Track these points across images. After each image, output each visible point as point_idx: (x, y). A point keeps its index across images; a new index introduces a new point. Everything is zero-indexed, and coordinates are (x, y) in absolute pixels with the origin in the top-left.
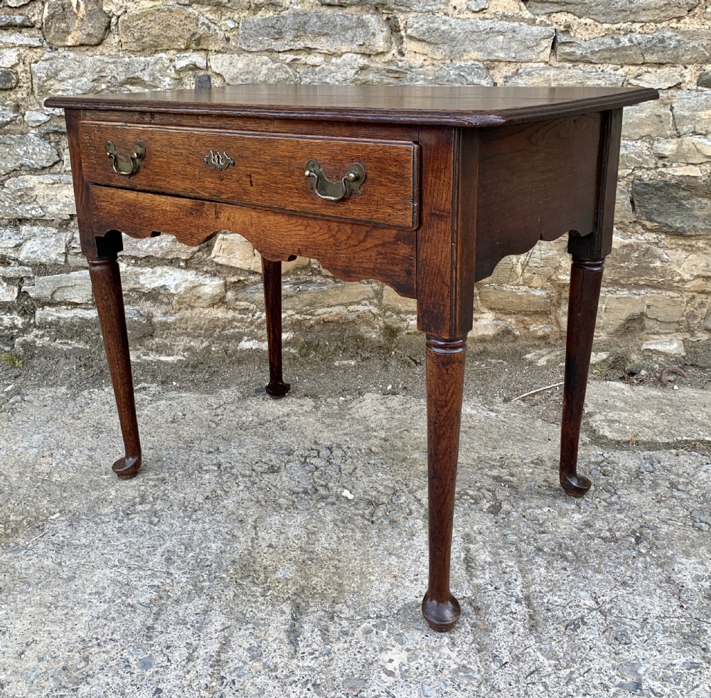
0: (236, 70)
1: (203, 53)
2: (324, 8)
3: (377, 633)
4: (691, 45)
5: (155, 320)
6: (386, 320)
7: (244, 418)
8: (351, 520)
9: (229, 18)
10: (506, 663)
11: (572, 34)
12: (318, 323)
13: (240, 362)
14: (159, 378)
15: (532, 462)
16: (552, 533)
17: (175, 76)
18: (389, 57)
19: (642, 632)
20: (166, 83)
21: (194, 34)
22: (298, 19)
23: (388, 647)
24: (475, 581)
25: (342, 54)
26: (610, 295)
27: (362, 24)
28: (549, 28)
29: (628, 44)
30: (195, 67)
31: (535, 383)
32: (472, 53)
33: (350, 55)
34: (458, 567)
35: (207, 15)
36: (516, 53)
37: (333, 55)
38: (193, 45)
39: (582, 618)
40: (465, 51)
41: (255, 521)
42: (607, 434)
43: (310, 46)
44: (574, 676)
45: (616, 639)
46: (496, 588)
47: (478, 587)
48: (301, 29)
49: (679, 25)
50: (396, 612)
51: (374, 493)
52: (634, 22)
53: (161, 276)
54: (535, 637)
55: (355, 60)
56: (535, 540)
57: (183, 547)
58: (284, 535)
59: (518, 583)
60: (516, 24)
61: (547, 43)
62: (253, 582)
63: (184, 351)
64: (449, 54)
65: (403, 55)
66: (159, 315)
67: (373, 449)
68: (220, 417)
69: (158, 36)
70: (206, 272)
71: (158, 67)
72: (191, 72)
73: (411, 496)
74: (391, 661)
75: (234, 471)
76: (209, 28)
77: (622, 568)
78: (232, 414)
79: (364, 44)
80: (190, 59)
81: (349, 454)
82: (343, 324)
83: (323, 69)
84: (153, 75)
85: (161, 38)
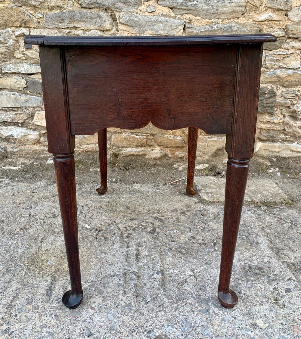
1: (28, 29)
2: (82, 9)
3: (90, 289)
4: (243, 30)
5: (8, 150)
6: (113, 150)
7: (46, 194)
8: (87, 238)
9: (39, 13)
10: (149, 302)
11: (192, 24)
12: (83, 152)
13: (47, 170)
14: (10, 177)
15: (172, 211)
16: (177, 242)
17: (15, 39)
18: (112, 32)
19: (212, 285)
20: (11, 42)
21: (23, 20)
22: (71, 14)
23: (94, 296)
24: (139, 264)
25: (91, 30)
26: (209, 139)
27: (99, 17)
28: (182, 20)
29: (216, 28)
30: (23, 35)
31: (177, 177)
32: (149, 31)
33: (94, 30)
34: (132, 257)
35: (29, 11)
36: (168, 31)
37: (86, 30)
38: (23, 25)
39: (186, 280)
40: (146, 30)
41: (42, 239)
42: (206, 198)
43: (76, 26)
44: (179, 307)
45: (200, 289)
46: (148, 267)
47: (140, 267)
48: (72, 18)
49: (238, 21)
50: (100, 279)
51: (100, 226)
52: (219, 19)
53: (10, 130)
54: (163, 289)
55: (97, 32)
56: (169, 245)
57: (5, 251)
58: (54, 245)
59: (159, 264)
60: (168, 18)
61: (181, 27)
62: (36, 267)
63: (21, 165)
64: (138, 31)
65: (118, 31)
66: (9, 148)
67: (102, 206)
68: (35, 193)
69: (7, 20)
70: (31, 129)
71: (7, 35)
72: (22, 37)
73: (116, 226)
74: (94, 302)
75: (36, 217)
76: (30, 17)
77: (206, 257)
78: (40, 192)
79: (100, 26)
80: (22, 31)
81: (91, 209)
82: (94, 152)
84: (5, 38)
85: (8, 21)
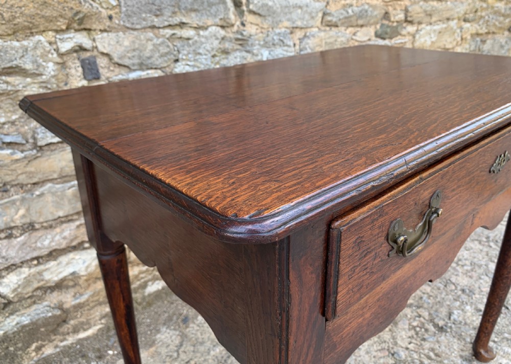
0: (123, 48)
1: (85, 33)
5: (67, 306)
13: (150, 304)
14: (93, 355)
17: (59, 60)
20: (50, 69)
21: (77, 13)
25: (208, 27)
29: (352, 14)
30: (80, 49)
32: (284, 23)
33: (214, 27)
36: (306, 22)
37: (201, 28)
38: (75, 26)
40: (280, 21)
48: (177, 6)
53: (68, 264)
55: (218, 32)
61: (321, 15)
63: (100, 320)
64: (271, 24)
65: (245, 26)
66: (69, 300)
71: (38, 52)
72: (75, 55)
79: (224, 18)
80: (75, 40)
83: (196, 41)
84: (36, 61)
85: (37, 18)
